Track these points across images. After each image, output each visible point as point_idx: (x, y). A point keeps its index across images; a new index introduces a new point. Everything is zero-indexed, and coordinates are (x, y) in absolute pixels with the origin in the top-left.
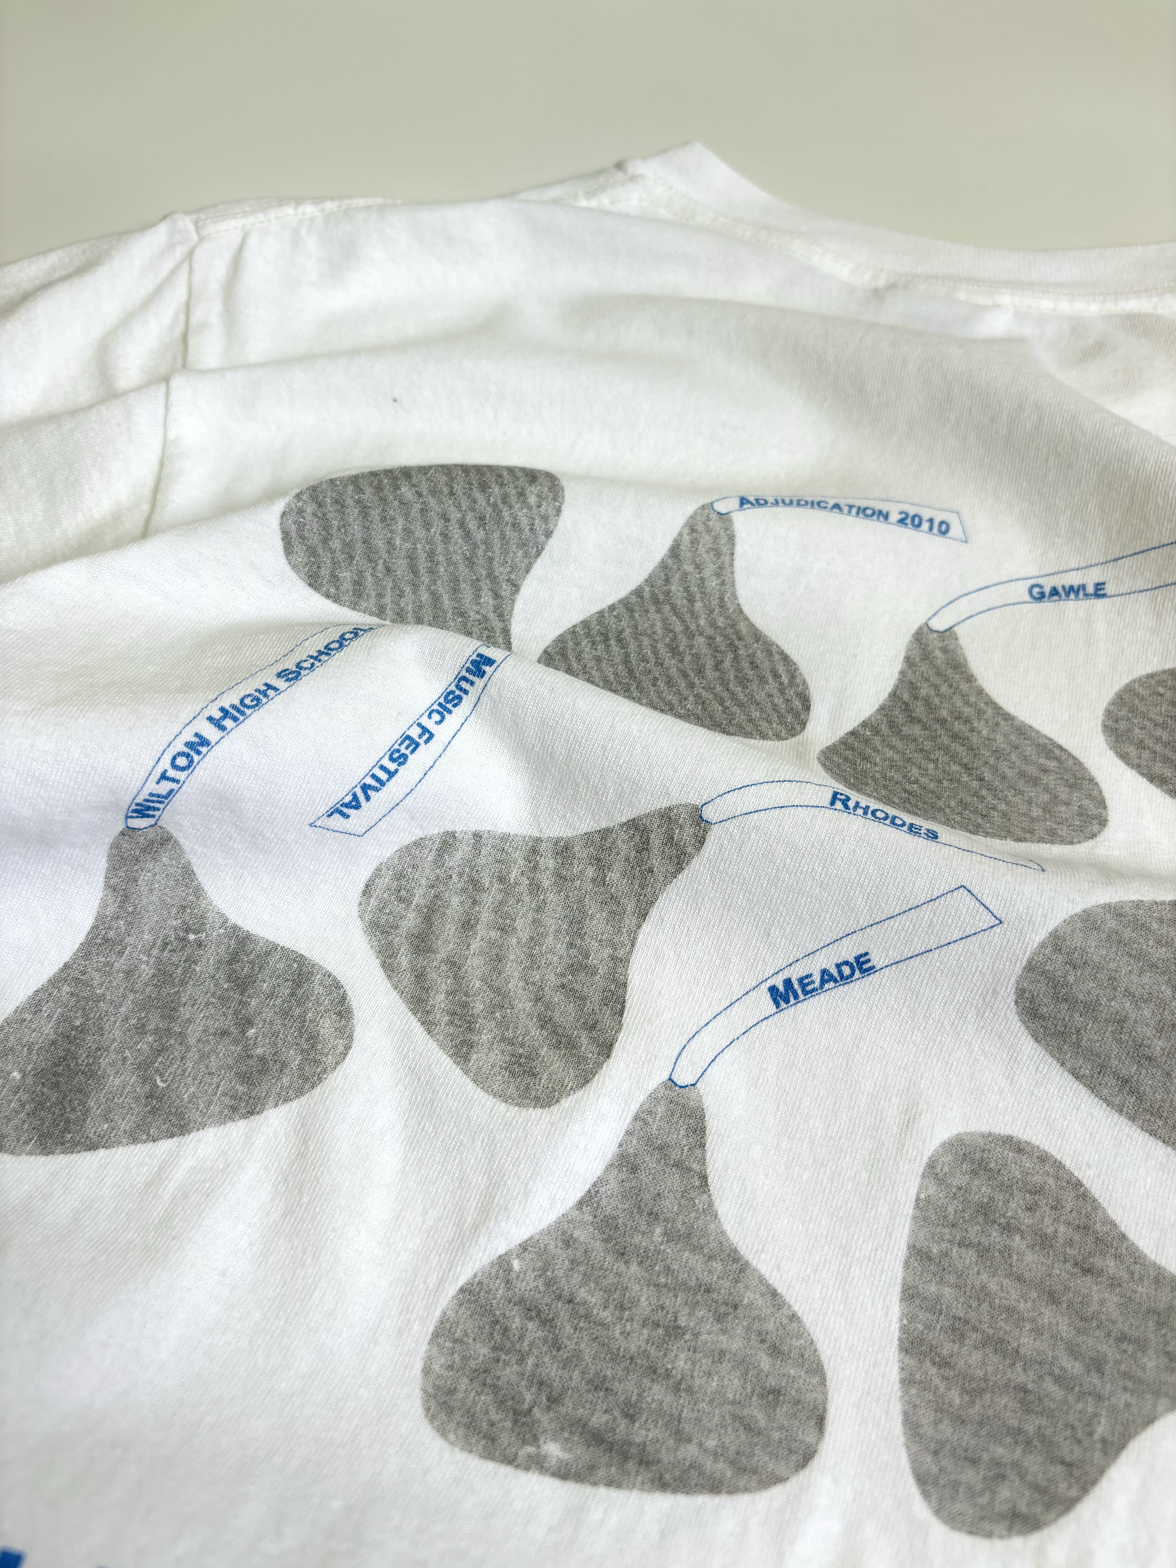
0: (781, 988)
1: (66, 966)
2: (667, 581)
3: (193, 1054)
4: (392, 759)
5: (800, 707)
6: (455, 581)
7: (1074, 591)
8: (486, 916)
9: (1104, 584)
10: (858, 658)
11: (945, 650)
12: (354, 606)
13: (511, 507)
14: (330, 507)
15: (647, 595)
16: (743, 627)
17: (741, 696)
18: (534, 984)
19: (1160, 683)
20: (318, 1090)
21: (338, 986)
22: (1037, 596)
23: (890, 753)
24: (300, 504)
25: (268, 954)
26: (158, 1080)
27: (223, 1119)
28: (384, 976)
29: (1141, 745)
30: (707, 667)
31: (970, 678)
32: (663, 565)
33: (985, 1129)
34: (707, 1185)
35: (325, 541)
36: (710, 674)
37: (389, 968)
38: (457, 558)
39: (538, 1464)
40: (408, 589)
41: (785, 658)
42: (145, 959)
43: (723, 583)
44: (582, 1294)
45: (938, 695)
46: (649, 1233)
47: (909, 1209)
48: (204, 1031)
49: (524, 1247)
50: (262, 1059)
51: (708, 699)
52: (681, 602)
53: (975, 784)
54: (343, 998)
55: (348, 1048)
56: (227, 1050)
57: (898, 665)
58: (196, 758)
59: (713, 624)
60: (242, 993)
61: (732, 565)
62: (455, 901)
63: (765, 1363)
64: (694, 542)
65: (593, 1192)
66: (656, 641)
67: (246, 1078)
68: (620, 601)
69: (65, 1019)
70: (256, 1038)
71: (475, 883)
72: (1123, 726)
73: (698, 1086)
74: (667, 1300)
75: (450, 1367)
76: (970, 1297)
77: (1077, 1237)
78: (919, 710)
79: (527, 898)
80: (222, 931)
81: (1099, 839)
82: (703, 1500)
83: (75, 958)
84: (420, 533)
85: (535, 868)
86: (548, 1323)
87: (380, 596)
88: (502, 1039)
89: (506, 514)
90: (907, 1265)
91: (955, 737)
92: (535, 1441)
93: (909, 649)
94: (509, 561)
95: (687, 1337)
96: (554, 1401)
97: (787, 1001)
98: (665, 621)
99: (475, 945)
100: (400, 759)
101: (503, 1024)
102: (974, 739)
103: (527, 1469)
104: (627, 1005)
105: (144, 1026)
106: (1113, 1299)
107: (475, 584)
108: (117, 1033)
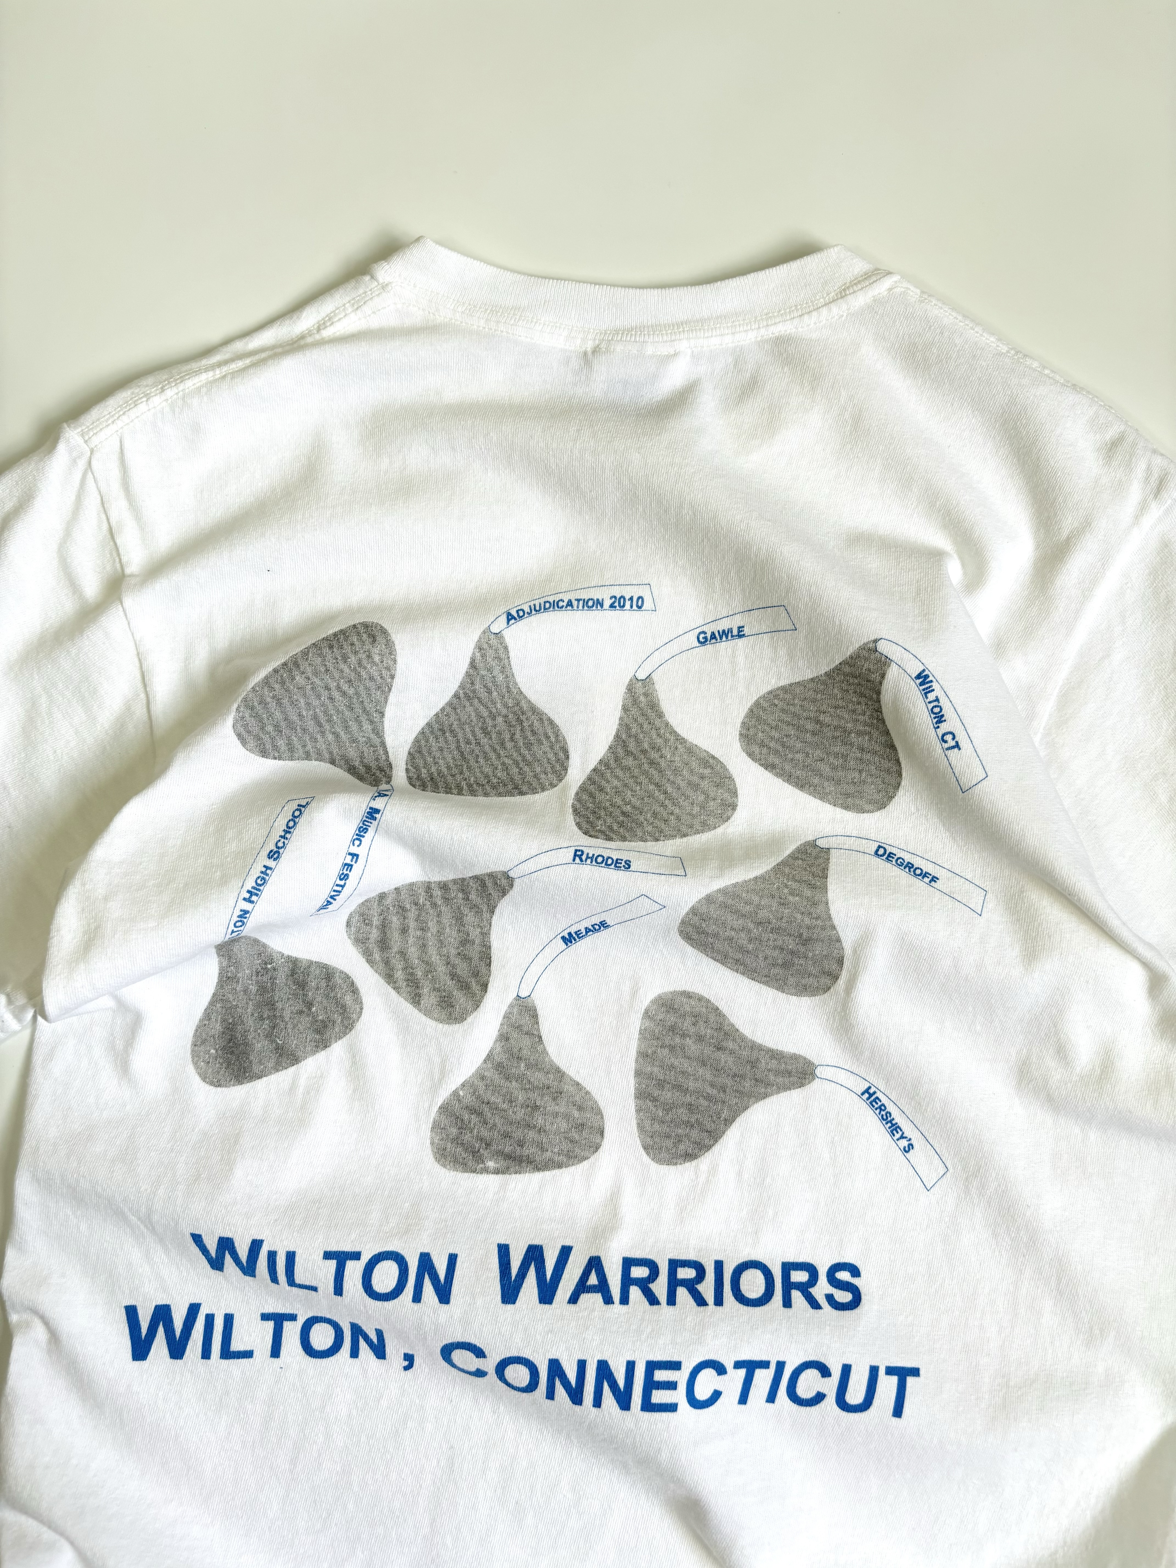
0: (567, 937)
1: (214, 995)
2: (472, 683)
3: (290, 1026)
4: (341, 879)
5: (563, 757)
6: (345, 721)
7: (725, 634)
8: (412, 924)
9: (743, 627)
10: (595, 713)
11: (646, 695)
12: (291, 759)
13: (365, 668)
14: (259, 708)
15: (462, 695)
16: (523, 704)
17: (528, 757)
18: (445, 956)
19: (776, 696)
20: (353, 1032)
21: (348, 977)
22: (703, 641)
23: (616, 782)
24: (241, 714)
25: (309, 967)
26: (278, 1041)
27: (314, 1052)
28: (369, 967)
29: (762, 745)
30: (506, 740)
31: (661, 715)
32: (468, 674)
33: (672, 989)
34: (542, 1040)
35: (262, 728)
36: (509, 745)
37: (370, 962)
38: (342, 708)
39: (486, 1170)
40: (319, 737)
41: (551, 722)
42: (250, 982)
43: (507, 677)
44: (493, 1099)
45: (642, 732)
46: (518, 1067)
47: (636, 1035)
48: (291, 1013)
49: (463, 1085)
50: (322, 1021)
51: (509, 764)
52: (483, 695)
53: (662, 797)
54: (353, 983)
55: (361, 1009)
56: (305, 1020)
57: (618, 713)
58: (245, 920)
59: (505, 705)
60: (303, 990)
61: (510, 664)
62: (395, 919)
63: (576, 1114)
64: (483, 656)
65: (490, 1055)
66: (473, 727)
67: (318, 1031)
68: (446, 704)
69: (224, 1020)
70: (317, 1012)
71: (403, 909)
72: (752, 732)
73: (531, 996)
74: (531, 1095)
75: (442, 1140)
76: (666, 1070)
77: (715, 1034)
78: (632, 746)
79: (431, 912)
80: (283, 960)
81: (732, 819)
82: (556, 1172)
83: (217, 990)
84: (316, 703)
85: (431, 896)
86: (480, 1114)
87: (304, 746)
88: (434, 990)
89: (363, 673)
90: (637, 1061)
91: (652, 763)
92: (483, 1162)
93: (625, 699)
94: (374, 699)
95: (541, 1109)
96: (488, 1145)
97: (571, 942)
98: (476, 710)
99: (411, 940)
100: (344, 877)
101: (434, 980)
102: (663, 764)
103: (481, 1173)
104: (492, 959)
105: (262, 1016)
106: (730, 1060)
107: (357, 720)
108: (251, 1022)
